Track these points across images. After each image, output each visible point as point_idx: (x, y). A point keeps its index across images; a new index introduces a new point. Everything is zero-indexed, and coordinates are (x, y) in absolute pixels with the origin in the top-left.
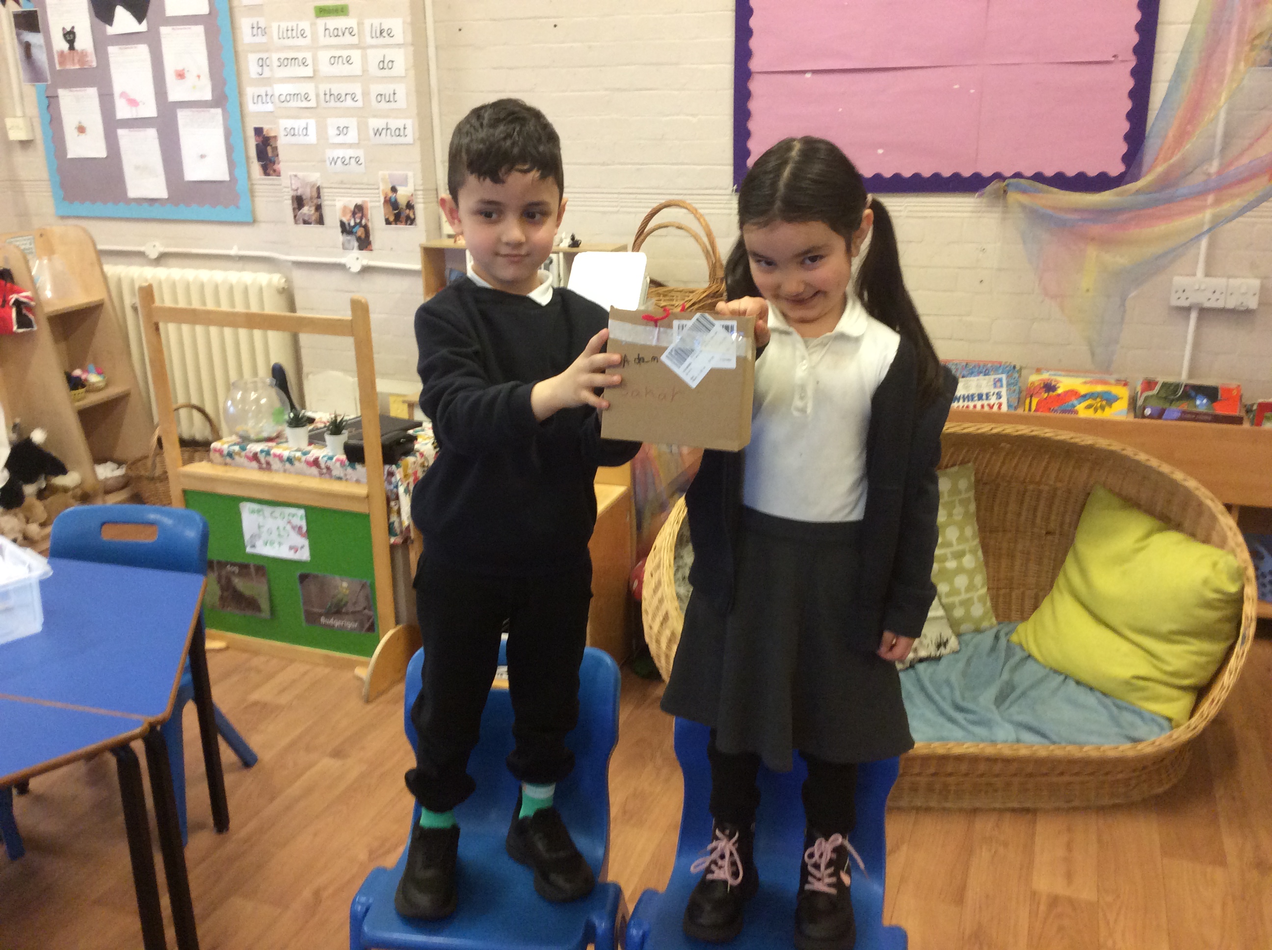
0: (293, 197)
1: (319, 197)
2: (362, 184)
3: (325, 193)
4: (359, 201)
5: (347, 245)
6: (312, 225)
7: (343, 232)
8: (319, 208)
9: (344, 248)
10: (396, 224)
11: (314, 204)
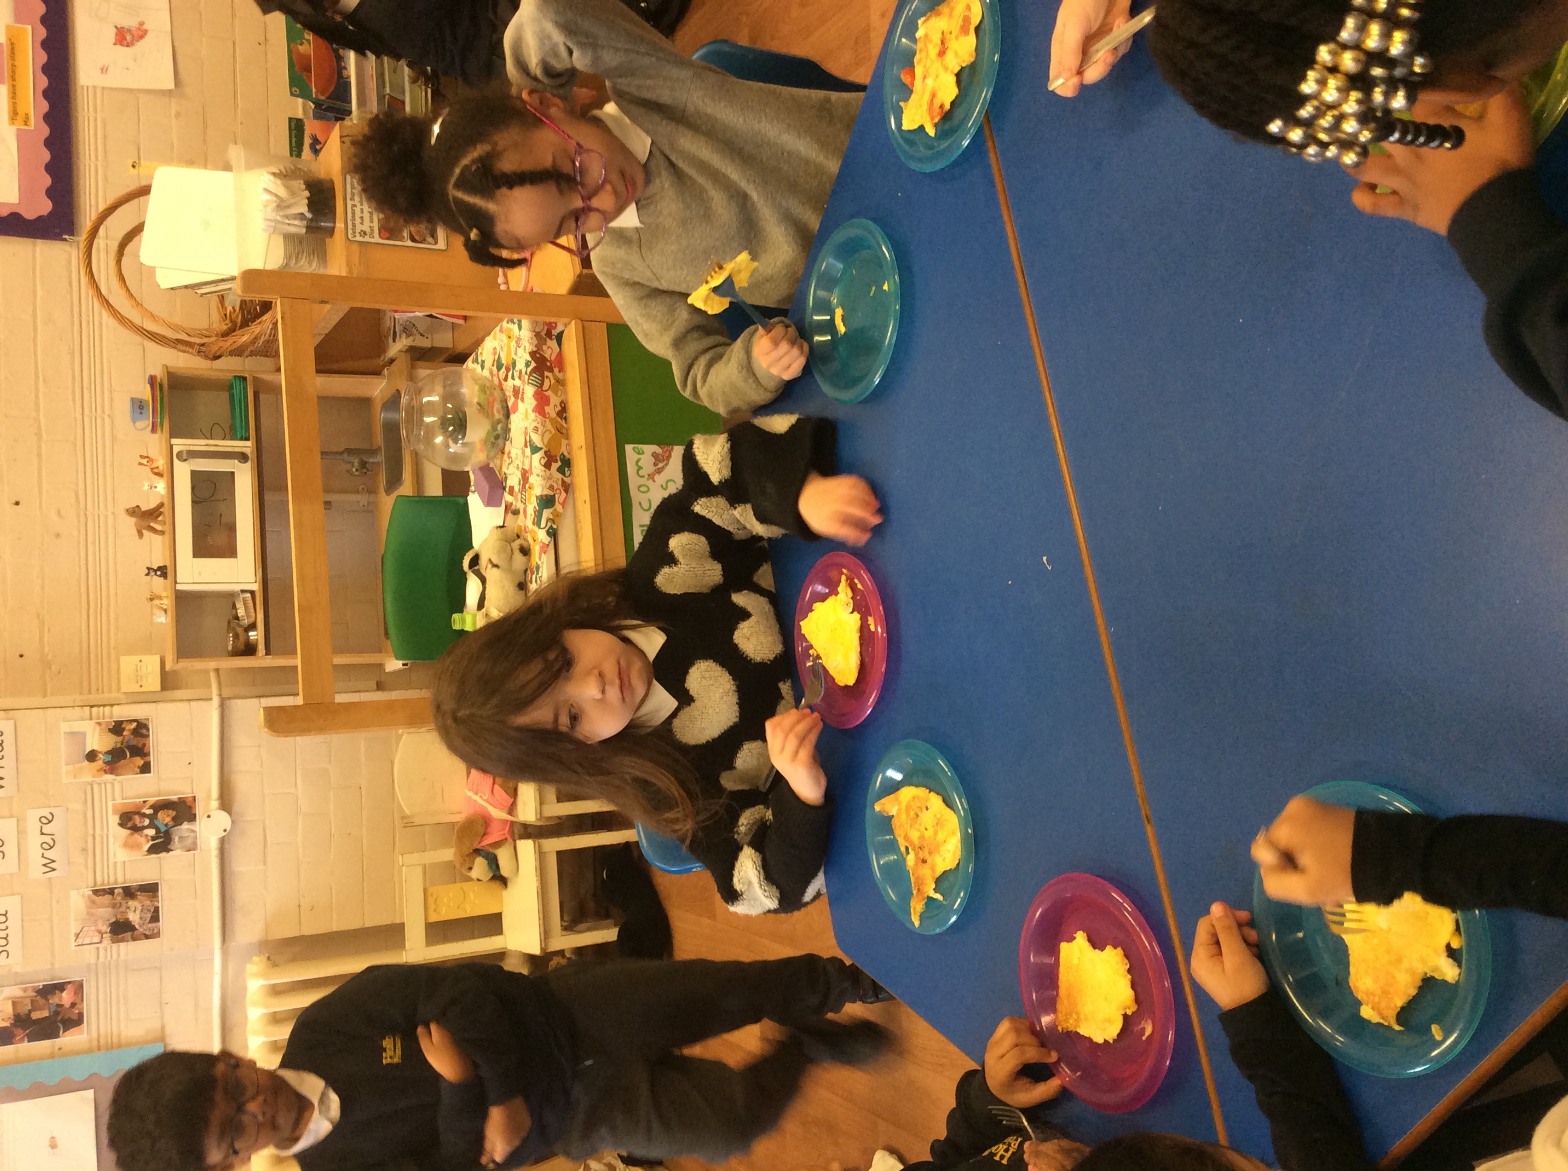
0: (114, 941)
1: (111, 892)
2: (85, 814)
3: (105, 880)
4: (114, 820)
5: (189, 842)
6: (160, 905)
7: (168, 851)
8: (129, 893)
9: (192, 848)
10: (148, 754)
11: (123, 902)
